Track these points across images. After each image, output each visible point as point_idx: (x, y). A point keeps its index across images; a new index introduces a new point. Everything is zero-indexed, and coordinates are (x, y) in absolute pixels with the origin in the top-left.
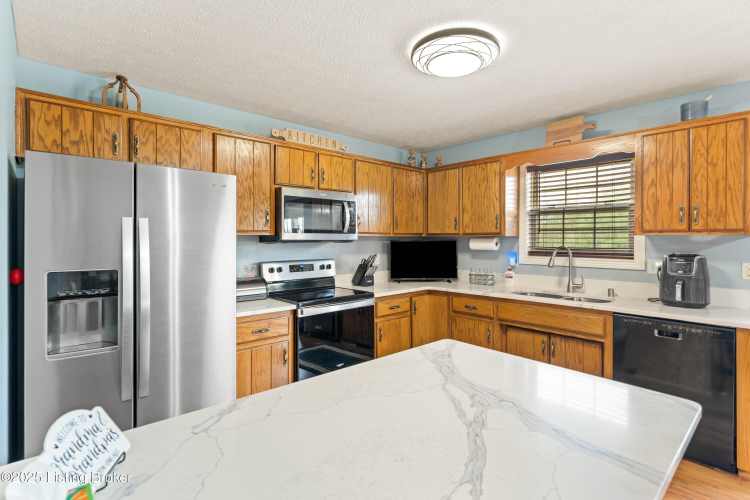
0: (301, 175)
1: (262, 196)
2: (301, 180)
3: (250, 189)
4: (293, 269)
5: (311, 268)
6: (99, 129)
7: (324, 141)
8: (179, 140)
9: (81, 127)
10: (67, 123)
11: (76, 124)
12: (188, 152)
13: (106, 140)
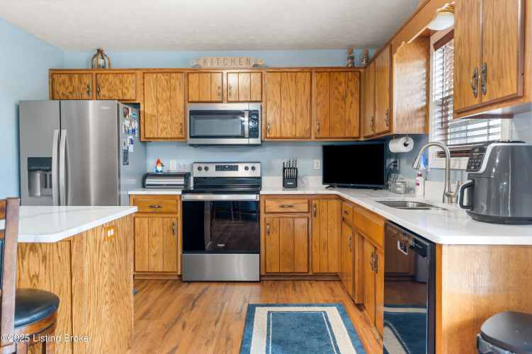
0: (209, 92)
1: (177, 113)
2: (209, 96)
3: (168, 108)
4: (218, 168)
5: (235, 168)
6: (81, 83)
7: (237, 61)
8: (121, 82)
9: (73, 84)
10: (67, 83)
11: (71, 82)
12: (127, 88)
13: (84, 88)
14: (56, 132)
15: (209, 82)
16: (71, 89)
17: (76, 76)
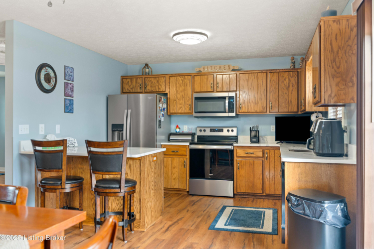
1: (188, 98)
2: (206, 89)
3: (183, 96)
4: (212, 130)
5: (222, 130)
6: (137, 83)
7: (222, 67)
8: (158, 82)
9: (133, 84)
10: (130, 83)
12: (161, 85)
13: (138, 86)
14: (126, 111)
15: (206, 81)
16: (131, 87)
17: (134, 79)
